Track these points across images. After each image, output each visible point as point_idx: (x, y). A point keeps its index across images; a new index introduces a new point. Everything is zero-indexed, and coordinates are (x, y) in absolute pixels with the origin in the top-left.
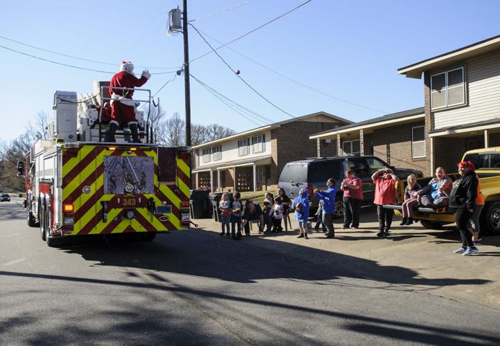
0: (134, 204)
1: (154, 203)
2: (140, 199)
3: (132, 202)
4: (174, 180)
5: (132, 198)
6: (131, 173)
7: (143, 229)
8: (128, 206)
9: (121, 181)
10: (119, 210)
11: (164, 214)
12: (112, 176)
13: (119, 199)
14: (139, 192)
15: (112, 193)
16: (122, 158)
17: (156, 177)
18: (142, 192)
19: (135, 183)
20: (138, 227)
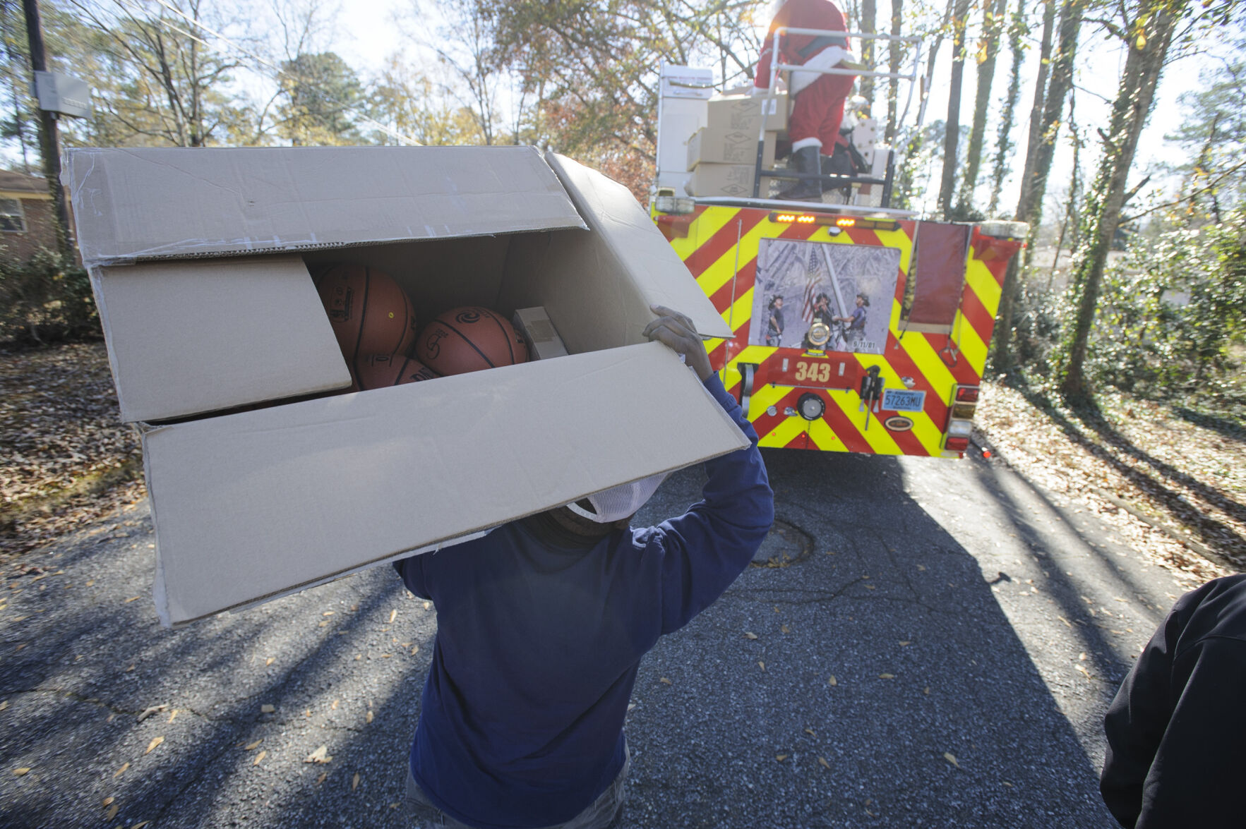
0: (825, 378)
1: (879, 382)
2: (842, 366)
3: (820, 372)
4: (950, 322)
5: (820, 361)
6: (829, 294)
7: (837, 446)
8: (808, 379)
9: (798, 313)
10: (783, 391)
11: (902, 413)
12: (776, 298)
13: (786, 362)
14: (842, 346)
15: (769, 344)
16: (809, 248)
17: (897, 308)
18: (851, 349)
19: (836, 323)
20: (826, 439)
